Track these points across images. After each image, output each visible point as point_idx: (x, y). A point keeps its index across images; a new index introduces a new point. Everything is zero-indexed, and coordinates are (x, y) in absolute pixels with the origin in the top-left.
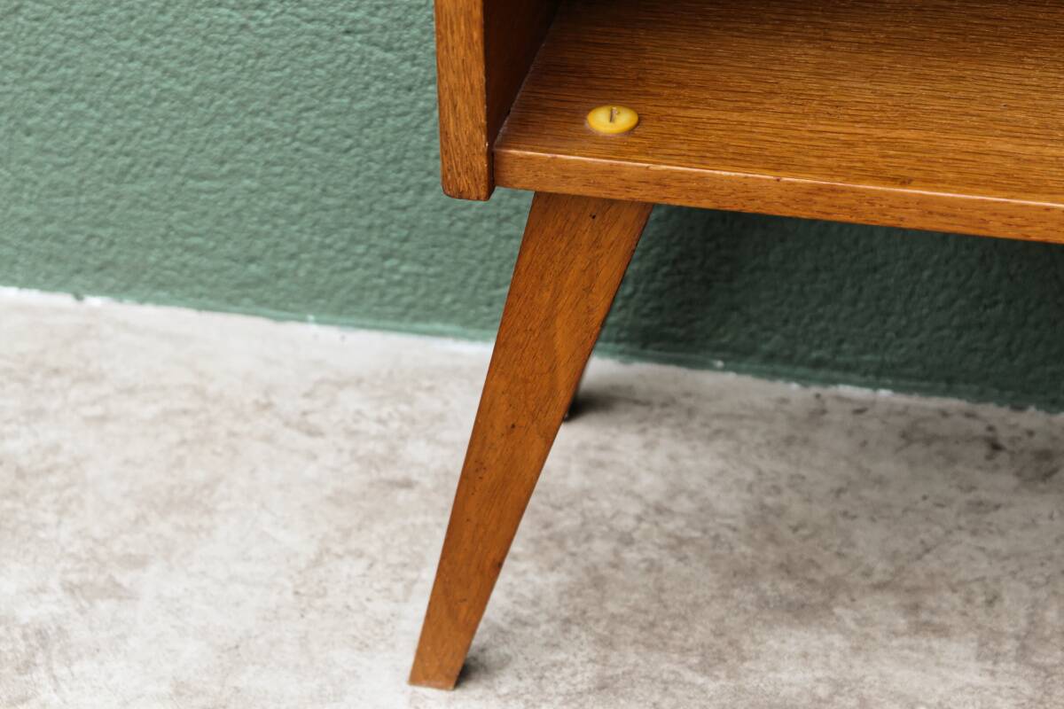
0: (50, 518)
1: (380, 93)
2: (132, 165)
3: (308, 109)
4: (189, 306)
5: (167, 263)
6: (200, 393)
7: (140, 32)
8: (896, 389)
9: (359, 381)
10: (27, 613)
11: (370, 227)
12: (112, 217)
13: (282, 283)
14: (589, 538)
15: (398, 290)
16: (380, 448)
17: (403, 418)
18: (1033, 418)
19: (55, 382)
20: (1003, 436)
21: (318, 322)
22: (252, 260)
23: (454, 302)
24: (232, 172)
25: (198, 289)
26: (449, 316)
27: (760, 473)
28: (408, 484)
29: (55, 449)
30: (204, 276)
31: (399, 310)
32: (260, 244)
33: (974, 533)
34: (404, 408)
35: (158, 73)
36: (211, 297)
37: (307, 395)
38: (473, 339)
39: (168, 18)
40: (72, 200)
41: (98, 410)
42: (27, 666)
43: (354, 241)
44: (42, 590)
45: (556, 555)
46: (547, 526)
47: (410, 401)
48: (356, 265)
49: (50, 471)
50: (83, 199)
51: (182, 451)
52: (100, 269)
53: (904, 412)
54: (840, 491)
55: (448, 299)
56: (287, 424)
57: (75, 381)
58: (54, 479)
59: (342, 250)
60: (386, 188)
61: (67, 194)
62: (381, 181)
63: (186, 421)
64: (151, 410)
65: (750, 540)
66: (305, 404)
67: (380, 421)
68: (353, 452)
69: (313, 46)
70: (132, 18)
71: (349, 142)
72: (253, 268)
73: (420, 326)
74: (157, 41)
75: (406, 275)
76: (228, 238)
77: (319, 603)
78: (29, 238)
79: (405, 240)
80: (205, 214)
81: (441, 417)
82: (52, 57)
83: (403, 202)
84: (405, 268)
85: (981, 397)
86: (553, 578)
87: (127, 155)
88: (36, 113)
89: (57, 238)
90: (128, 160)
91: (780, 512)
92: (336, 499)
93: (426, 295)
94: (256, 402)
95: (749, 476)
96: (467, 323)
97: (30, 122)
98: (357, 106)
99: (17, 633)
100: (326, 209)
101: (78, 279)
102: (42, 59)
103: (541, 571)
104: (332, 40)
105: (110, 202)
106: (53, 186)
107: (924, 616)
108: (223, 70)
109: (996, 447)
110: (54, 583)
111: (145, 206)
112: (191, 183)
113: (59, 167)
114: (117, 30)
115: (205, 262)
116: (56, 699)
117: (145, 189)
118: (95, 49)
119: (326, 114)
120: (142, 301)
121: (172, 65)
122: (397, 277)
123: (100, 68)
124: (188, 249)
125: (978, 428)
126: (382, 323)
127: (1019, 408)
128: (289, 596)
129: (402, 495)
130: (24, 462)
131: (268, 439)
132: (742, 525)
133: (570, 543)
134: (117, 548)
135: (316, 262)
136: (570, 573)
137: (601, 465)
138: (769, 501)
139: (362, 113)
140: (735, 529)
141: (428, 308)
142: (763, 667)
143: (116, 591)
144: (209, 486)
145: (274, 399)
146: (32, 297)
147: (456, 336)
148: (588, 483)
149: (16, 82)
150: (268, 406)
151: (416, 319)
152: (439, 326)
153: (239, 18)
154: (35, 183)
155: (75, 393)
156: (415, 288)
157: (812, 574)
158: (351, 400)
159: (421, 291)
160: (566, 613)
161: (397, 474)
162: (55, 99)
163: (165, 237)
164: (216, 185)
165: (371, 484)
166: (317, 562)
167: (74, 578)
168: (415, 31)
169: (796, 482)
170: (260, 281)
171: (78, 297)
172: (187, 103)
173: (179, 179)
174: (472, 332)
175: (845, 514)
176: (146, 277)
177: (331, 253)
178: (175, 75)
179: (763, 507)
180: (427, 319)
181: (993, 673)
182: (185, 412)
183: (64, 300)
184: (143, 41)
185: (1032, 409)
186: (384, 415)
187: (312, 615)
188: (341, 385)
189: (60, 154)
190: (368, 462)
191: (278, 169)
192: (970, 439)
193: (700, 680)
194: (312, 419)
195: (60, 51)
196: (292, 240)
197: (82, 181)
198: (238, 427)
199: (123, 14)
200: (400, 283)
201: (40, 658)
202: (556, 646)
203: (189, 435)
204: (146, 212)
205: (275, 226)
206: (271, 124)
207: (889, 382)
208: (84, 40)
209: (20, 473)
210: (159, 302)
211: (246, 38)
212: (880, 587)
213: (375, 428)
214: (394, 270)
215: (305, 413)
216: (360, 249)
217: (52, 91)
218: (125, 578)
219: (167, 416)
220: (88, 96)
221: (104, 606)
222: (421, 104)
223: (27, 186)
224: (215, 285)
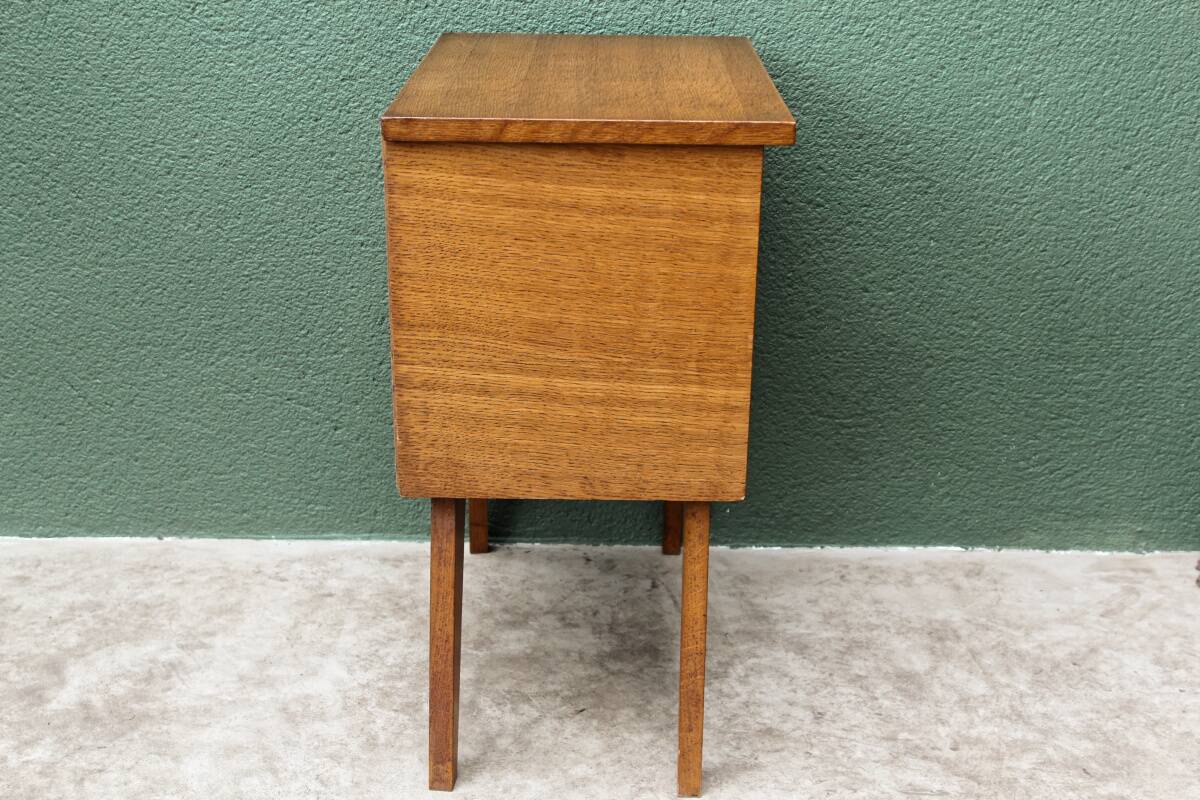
0: (166, 621)
1: (304, 426)
2: (186, 471)
3: (270, 437)
4: (215, 537)
5: (203, 517)
6: (226, 569)
7: (191, 407)
8: (542, 542)
9: (300, 560)
10: (164, 657)
11: (300, 491)
12: (177, 497)
13: (260, 521)
14: (416, 607)
15: (314, 519)
16: (316, 583)
17: (324, 571)
18: (603, 548)
19: (156, 571)
20: (591, 555)
21: (276, 539)
22: (245, 511)
23: (340, 522)
24: (234, 469)
25: (219, 528)
26: (338, 530)
27: (487, 577)
28: (330, 595)
29: (162, 596)
30: (222, 522)
31: (315, 528)
32: (248, 504)
33: (584, 590)
34: (323, 567)
35: (199, 426)
36: (224, 531)
37: (278, 566)
38: (350, 539)
39: (205, 400)
40: (157, 490)
41: (179, 580)
42: (168, 677)
43: (293, 497)
44: (169, 648)
45: (404, 614)
46: (397, 604)
47: (325, 565)
48: (295, 508)
49: (162, 605)
50: (163, 490)
51: (223, 591)
52: (172, 523)
53: (547, 551)
54: (524, 581)
55: (338, 521)
56: (270, 578)
57: (166, 570)
58: (164, 608)
59: (287, 502)
60: (308, 471)
61: (155, 488)
62: (306, 467)
63: (221, 581)
64: (204, 579)
65: (488, 602)
66: (277, 570)
67: (312, 573)
68: (303, 585)
69: (272, 407)
70: (187, 401)
71: (290, 451)
72: (245, 515)
73: (325, 535)
74: (199, 411)
75: (318, 511)
76: (233, 502)
77: (299, 641)
78: (136, 511)
79: (318, 495)
80: (222, 491)
81: (341, 569)
82: (148, 423)
83: (315, 477)
84: (317, 508)
85: (579, 542)
86: (403, 623)
87: (184, 466)
88: (140, 450)
89: (149, 510)
90: (185, 469)
91: (499, 590)
92: (299, 603)
93: (328, 520)
94: (253, 571)
95: (484, 579)
96: (346, 532)
97: (137, 455)
98: (293, 434)
99: (160, 665)
100: (279, 483)
101: (160, 529)
102: (144, 424)
103: (397, 621)
104: (281, 403)
105: (176, 490)
106: (148, 484)
107: (568, 621)
108: (231, 422)
109: (588, 560)
110: (173, 645)
111: (193, 490)
112: (215, 477)
113: (151, 475)
114: (179, 407)
115: (223, 515)
116: (184, 687)
117: (193, 482)
118: (169, 417)
119: (279, 438)
120: (191, 537)
121: (207, 421)
122: (313, 513)
123: (172, 425)
124: (214, 509)
125: (580, 554)
126: (307, 536)
127: (597, 545)
128: (284, 640)
129: (329, 599)
130: (149, 602)
131: (263, 584)
132: (483, 596)
133: (408, 610)
134: (200, 630)
135: (275, 509)
136: (410, 620)
137: (417, 581)
138: (494, 587)
139: (295, 436)
140: (480, 598)
141: (328, 526)
142: (501, 645)
143: (203, 646)
144: (239, 603)
145: (262, 569)
146: (138, 540)
147: (343, 538)
148: (412, 587)
149: (131, 436)
150: (259, 572)
151: (323, 532)
152: (334, 535)
153: (238, 397)
154: (139, 484)
155: (166, 575)
156: (322, 517)
157: (518, 611)
158: (298, 567)
159: (325, 519)
160: (410, 635)
161: (326, 592)
162: (150, 442)
163: (202, 504)
164: (227, 477)
165: (314, 596)
166: (295, 626)
167: (183, 642)
168: (319, 396)
169: (504, 579)
170: (248, 522)
171: (160, 538)
172: (213, 439)
173: (210, 475)
174: (349, 536)
175: (528, 589)
176: (193, 525)
177: (282, 504)
178: (208, 426)
179: (491, 589)
180: (328, 532)
181: (600, 638)
182: (221, 577)
183: (153, 540)
184: (193, 411)
185: (602, 545)
186: (314, 570)
187: (296, 646)
188: (292, 561)
189: (152, 469)
190: (311, 588)
191: (256, 467)
192: (578, 558)
193: (475, 652)
194: (281, 575)
195: (153, 419)
196: (264, 500)
197: (162, 481)
198: (247, 581)
199: (183, 400)
200: (315, 515)
201: (173, 673)
202: (410, 646)
203: (225, 585)
204: (194, 493)
205: (256, 494)
206: (253, 446)
207: (539, 539)
208: (163, 413)
209: (147, 607)
210: (200, 536)
211: (241, 406)
212: (547, 613)
213: (311, 576)
214: (312, 509)
215: (277, 573)
216: (296, 501)
217: (148, 439)
218: (207, 640)
219: (212, 579)
220: (165, 440)
221: (199, 652)
222: (323, 430)
223: (136, 486)
224: (226, 526)
